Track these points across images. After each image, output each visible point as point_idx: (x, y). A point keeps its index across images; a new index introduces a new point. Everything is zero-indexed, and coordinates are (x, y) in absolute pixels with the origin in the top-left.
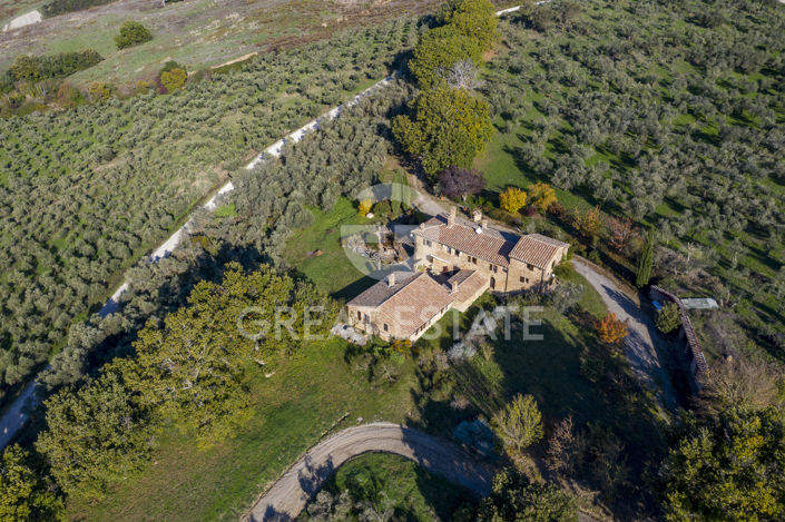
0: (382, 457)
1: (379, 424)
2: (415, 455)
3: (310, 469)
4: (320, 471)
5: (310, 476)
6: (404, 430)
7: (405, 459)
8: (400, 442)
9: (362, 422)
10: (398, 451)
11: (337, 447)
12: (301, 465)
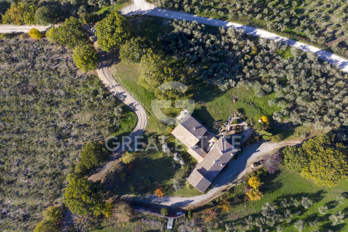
0: (135, 123)
1: (146, 123)
2: (134, 132)
3: (136, 105)
4: (134, 108)
5: (134, 105)
6: (142, 130)
7: (133, 129)
8: (139, 129)
9: (147, 118)
10: (136, 128)
11: (141, 112)
12: (137, 103)
